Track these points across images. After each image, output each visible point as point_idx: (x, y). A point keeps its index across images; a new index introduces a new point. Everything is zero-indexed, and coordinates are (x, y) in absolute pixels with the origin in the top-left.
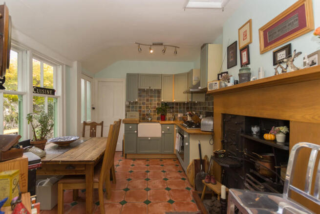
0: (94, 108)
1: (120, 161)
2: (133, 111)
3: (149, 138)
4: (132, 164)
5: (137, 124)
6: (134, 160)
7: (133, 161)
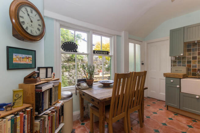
0: (143, 64)
1: (160, 109)
2: (180, 66)
3: (197, 97)
4: (170, 117)
5: (180, 79)
6: (175, 115)
7: (173, 115)
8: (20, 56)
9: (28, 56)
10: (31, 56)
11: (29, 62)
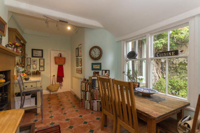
8: (95, 66)
9: (98, 65)
10: (99, 65)
11: (98, 68)
